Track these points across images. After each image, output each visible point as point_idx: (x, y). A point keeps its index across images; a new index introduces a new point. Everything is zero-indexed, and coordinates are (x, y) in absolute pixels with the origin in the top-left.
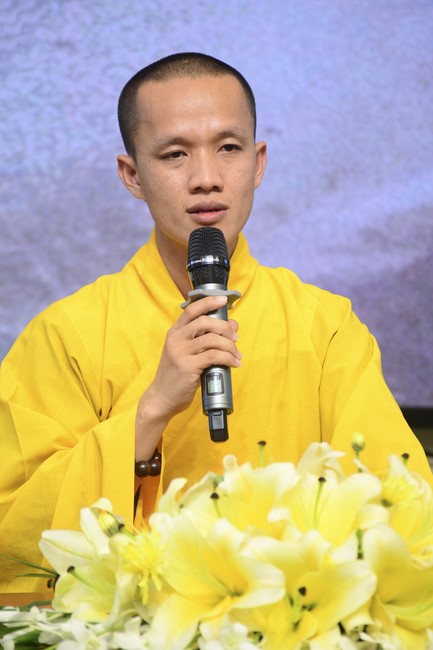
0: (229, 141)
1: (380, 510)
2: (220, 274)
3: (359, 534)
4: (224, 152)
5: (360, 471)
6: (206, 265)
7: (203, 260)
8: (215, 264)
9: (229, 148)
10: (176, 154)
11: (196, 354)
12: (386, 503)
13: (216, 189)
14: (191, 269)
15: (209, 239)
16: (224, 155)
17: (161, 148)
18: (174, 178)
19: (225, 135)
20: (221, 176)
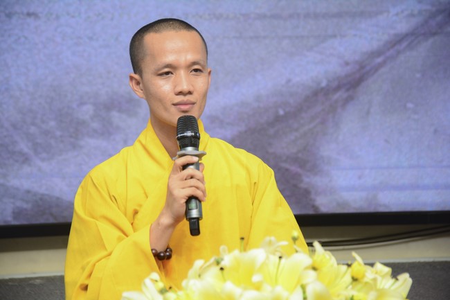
0: (196, 67)
1: (312, 273)
2: (194, 141)
3: (303, 288)
4: (194, 73)
5: (297, 252)
6: (186, 137)
7: (185, 134)
8: (192, 136)
9: (196, 70)
10: (167, 73)
11: (183, 188)
12: (314, 269)
13: (190, 93)
14: (179, 139)
15: (188, 122)
16: (194, 75)
17: (159, 70)
18: (165, 87)
19: (194, 63)
20: (193, 86)
